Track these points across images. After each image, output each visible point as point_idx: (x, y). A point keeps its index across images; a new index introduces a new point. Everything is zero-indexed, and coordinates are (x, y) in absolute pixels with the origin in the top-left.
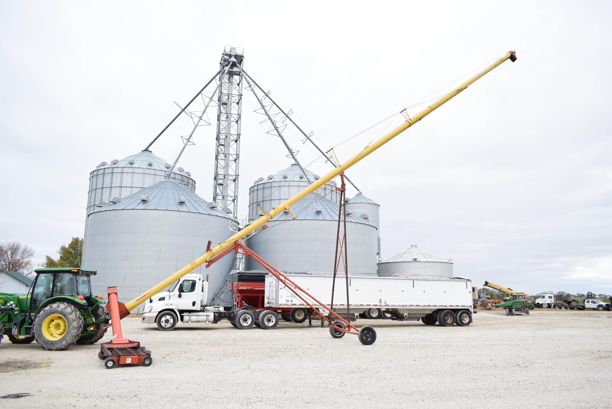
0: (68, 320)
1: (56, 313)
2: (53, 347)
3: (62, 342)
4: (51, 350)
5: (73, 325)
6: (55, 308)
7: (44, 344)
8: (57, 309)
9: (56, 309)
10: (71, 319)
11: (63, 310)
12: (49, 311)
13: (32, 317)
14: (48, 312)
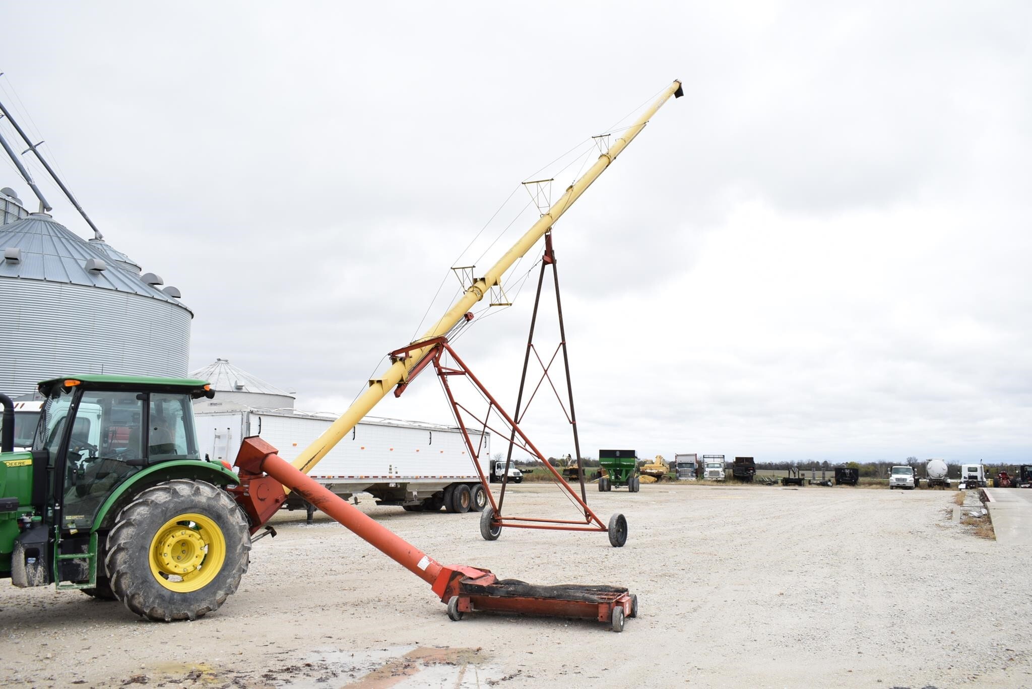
0: (228, 530)
1: (193, 510)
2: (188, 610)
3: (215, 593)
4: (186, 619)
5: (242, 543)
6: (189, 496)
7: (159, 604)
8: (196, 499)
9: (193, 498)
10: (237, 527)
11: (213, 503)
12: (172, 505)
13: (70, 526)
14: (167, 509)
